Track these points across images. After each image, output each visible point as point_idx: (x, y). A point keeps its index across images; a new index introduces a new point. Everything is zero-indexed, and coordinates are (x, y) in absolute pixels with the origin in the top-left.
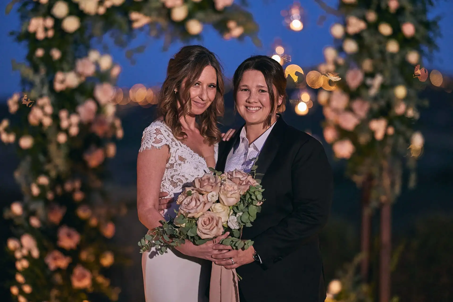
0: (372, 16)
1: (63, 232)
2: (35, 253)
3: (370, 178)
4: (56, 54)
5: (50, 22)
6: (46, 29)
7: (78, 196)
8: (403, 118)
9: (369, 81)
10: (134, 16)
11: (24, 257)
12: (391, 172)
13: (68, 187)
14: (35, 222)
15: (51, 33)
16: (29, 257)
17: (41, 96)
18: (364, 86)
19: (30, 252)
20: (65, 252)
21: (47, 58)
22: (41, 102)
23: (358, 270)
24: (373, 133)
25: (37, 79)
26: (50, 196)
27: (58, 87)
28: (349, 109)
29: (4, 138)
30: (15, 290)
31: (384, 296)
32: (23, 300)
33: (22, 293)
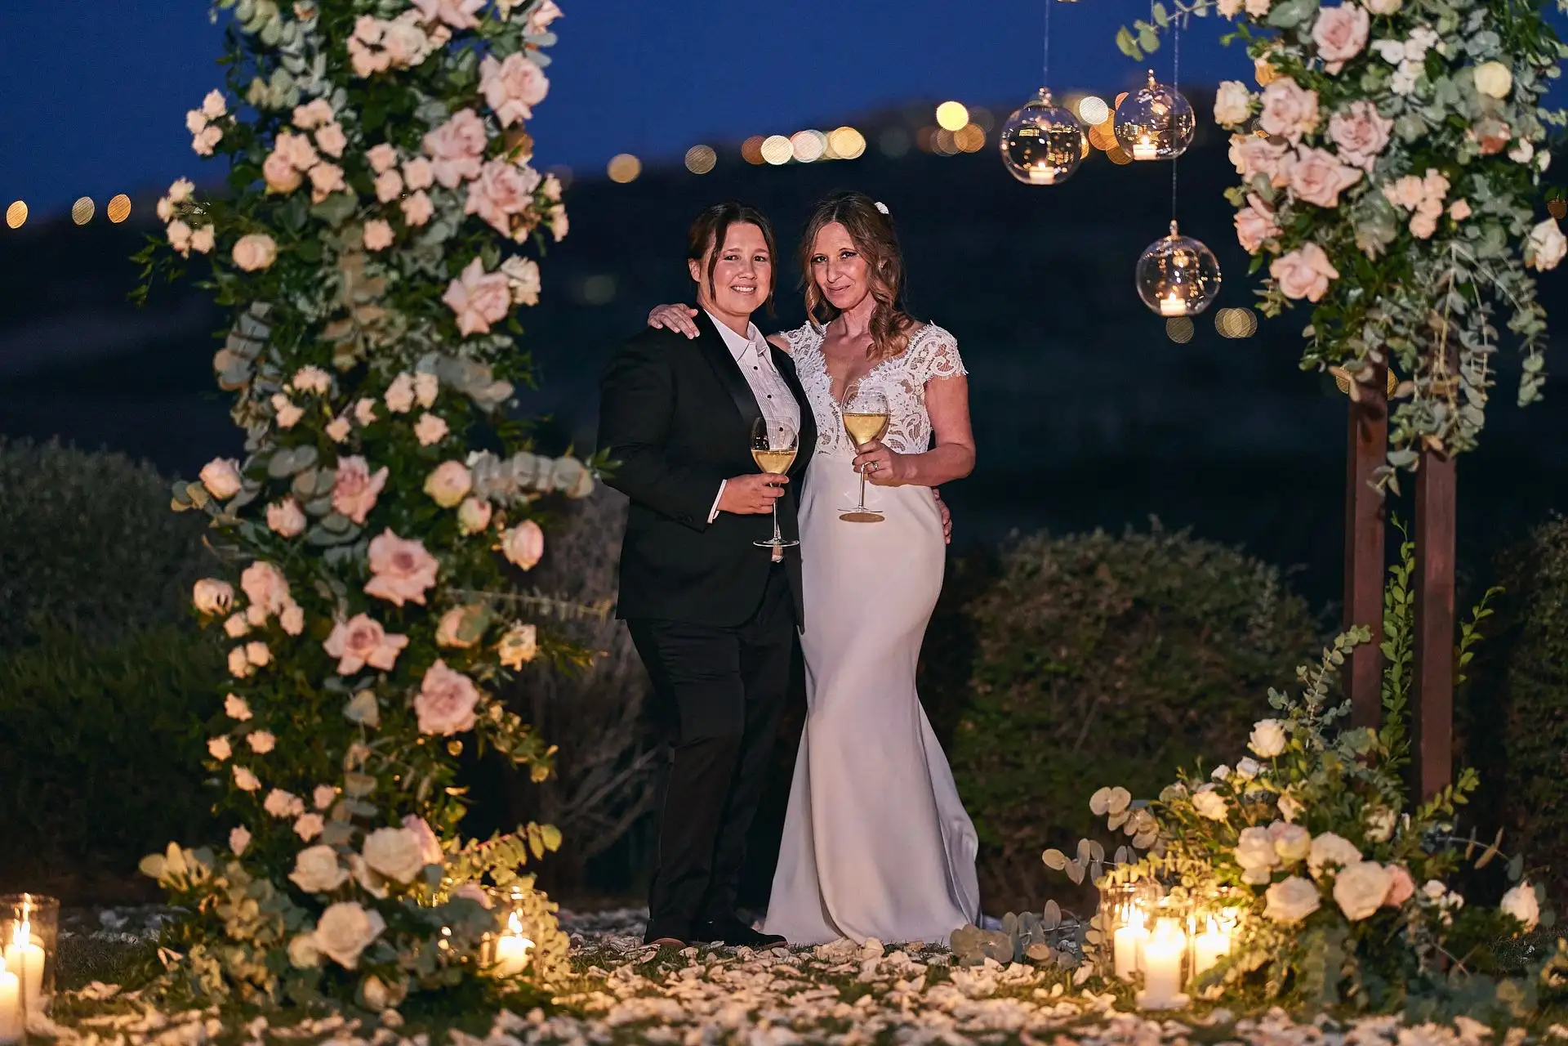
1: (383, 547)
2: (293, 621)
7: (430, 430)
11: (255, 634)
13: (398, 398)
14: (285, 518)
16: (269, 632)
17: (306, 99)
19: (274, 619)
22: (305, 115)
23: (1343, 683)
24: (1402, 221)
25: (291, 38)
26: (338, 429)
28: (1324, 141)
29: (178, 234)
30: (220, 748)
31: (1434, 769)
32: (245, 780)
33: (242, 752)
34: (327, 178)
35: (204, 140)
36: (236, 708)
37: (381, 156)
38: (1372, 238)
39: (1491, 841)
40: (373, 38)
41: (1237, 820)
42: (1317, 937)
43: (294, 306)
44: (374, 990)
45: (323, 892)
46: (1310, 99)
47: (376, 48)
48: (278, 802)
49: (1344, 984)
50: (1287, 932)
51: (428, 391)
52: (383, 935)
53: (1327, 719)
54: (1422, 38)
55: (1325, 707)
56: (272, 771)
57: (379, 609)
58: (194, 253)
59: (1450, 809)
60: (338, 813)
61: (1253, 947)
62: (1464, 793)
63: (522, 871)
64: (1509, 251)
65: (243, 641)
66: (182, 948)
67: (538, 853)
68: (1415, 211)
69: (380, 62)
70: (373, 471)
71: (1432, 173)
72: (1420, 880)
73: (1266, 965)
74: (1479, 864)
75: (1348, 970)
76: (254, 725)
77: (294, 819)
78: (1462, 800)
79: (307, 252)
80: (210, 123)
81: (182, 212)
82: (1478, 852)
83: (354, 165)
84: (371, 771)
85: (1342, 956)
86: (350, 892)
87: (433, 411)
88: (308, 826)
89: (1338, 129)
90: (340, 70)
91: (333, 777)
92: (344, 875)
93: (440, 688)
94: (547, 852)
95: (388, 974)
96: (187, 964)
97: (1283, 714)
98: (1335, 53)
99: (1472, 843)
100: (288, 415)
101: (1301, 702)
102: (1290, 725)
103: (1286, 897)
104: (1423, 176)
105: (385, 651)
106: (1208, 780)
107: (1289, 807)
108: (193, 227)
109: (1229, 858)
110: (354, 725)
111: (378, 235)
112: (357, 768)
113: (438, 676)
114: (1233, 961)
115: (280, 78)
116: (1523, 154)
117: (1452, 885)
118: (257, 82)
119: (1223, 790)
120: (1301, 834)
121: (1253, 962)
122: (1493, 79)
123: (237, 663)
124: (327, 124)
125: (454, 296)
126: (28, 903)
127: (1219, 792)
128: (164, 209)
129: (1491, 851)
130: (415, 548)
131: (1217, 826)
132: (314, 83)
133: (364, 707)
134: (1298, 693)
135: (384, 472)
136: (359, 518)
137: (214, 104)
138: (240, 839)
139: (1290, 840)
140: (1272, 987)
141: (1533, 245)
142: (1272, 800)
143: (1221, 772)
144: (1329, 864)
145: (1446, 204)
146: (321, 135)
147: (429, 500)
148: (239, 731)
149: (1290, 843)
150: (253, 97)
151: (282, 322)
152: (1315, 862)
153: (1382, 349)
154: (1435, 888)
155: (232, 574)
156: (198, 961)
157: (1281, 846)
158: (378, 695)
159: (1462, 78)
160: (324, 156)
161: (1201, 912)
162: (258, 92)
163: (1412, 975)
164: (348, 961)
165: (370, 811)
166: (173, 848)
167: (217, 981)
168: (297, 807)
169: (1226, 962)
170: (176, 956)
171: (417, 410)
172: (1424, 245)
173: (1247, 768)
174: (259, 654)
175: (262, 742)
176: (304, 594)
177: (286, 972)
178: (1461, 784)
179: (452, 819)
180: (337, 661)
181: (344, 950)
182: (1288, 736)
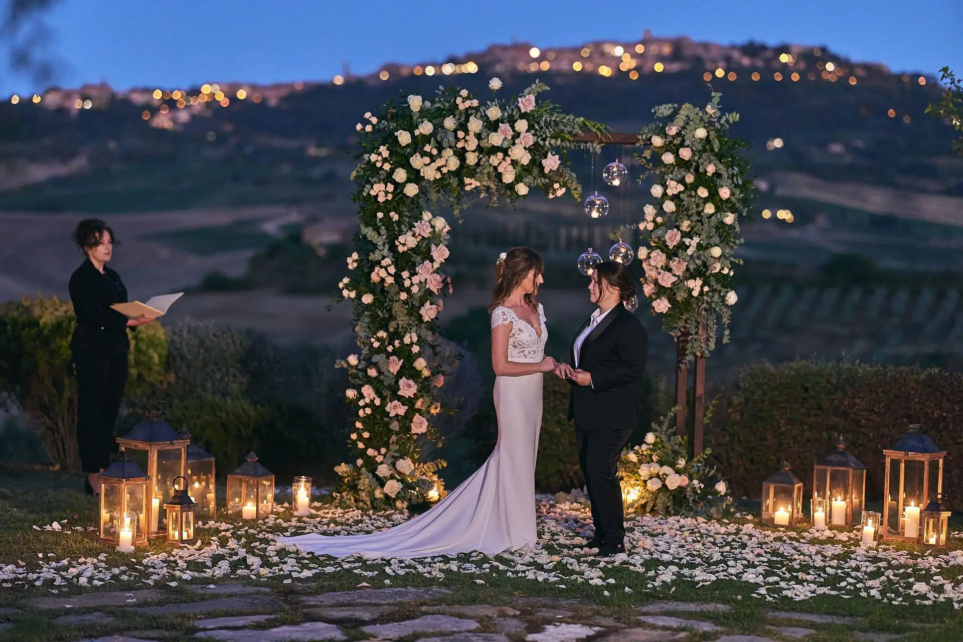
0: (690, 179)
1: (403, 382)
2: (378, 402)
3: (686, 334)
4: (395, 217)
5: (390, 187)
6: (387, 193)
7: (416, 349)
8: (719, 276)
9: (687, 241)
10: (467, 180)
11: (366, 405)
12: (706, 327)
13: (407, 340)
14: (372, 373)
15: (390, 197)
16: (371, 404)
17: (384, 258)
18: (683, 247)
19: (372, 401)
20: (403, 400)
21: (387, 220)
22: (384, 263)
23: (673, 422)
24: (690, 291)
25: (379, 241)
26: (390, 349)
27: (401, 249)
28: (668, 269)
29: (345, 293)
30: (354, 436)
31: (698, 447)
32: (361, 445)
33: (360, 438)
34: (390, 280)
35: (352, 265)
36: (359, 425)
37: (405, 274)
38: (680, 296)
39: (713, 469)
40: (403, 242)
41: (641, 462)
42: (661, 494)
43: (377, 313)
44: (399, 504)
45: (385, 477)
46: (664, 256)
47: (404, 245)
48: (371, 452)
49: (667, 508)
50: (652, 493)
51: (415, 339)
52: (402, 489)
53: (669, 432)
54: (696, 240)
55: (668, 428)
56: (368, 443)
57: (401, 399)
58: (349, 298)
59: (702, 460)
60: (388, 455)
61: (643, 498)
62: (706, 455)
63: (434, 473)
64: (721, 300)
65: (364, 407)
66: (340, 493)
67: (440, 467)
68: (693, 289)
69: (405, 249)
70: (399, 360)
71: (698, 278)
72: (691, 478)
73: (646, 503)
74: (709, 475)
75: (669, 504)
76: (364, 430)
77: (375, 457)
78: (705, 457)
79: (381, 298)
80: (354, 261)
81: (347, 286)
82: (709, 472)
83: (398, 277)
84: (397, 443)
85: (667, 500)
86: (392, 477)
87: (416, 344)
88: (379, 459)
89: (673, 265)
90: (393, 249)
91: (387, 445)
92: (391, 472)
93: (418, 421)
94: (443, 467)
95: (403, 499)
96: (342, 497)
97: (654, 431)
98: (671, 244)
99: (708, 469)
100: (376, 345)
101: (661, 428)
102: (658, 434)
103: (652, 484)
104: (695, 279)
105: (402, 410)
106: (632, 449)
107: (655, 458)
108: (349, 291)
109: (637, 473)
110: (392, 431)
111: (404, 296)
112: (393, 443)
113: (417, 418)
114: (637, 501)
115: (377, 252)
116: (726, 271)
117: (700, 481)
118: (371, 254)
119: (636, 453)
120: (658, 466)
121: (643, 502)
122: (716, 252)
123: (361, 413)
124: (390, 265)
125: (422, 311)
126: (303, 479)
127: (635, 453)
128: (341, 285)
129: (713, 472)
130: (411, 382)
131: (635, 464)
132: (386, 252)
133: (395, 426)
134: (660, 424)
135: (402, 360)
136: (395, 373)
137: (355, 256)
138: (360, 462)
139: (654, 467)
140: (648, 509)
141: (727, 298)
142: (651, 456)
143: (636, 448)
144: (664, 474)
145: (702, 287)
146: (389, 269)
147: (415, 368)
148: (360, 431)
149: (655, 468)
150: (370, 258)
151: (374, 317)
152: (661, 473)
153: (685, 327)
154: (695, 482)
155: (358, 388)
156: (345, 496)
157: (652, 469)
158: (399, 422)
159: (707, 252)
160: (389, 274)
161: (629, 488)
162: (372, 257)
163: (688, 505)
164: (393, 496)
165: (398, 455)
166: (343, 464)
167: (353, 501)
168: (376, 453)
169: (634, 502)
170: (338, 495)
171: (412, 343)
172: (697, 298)
173: (644, 447)
174: (368, 411)
175: (366, 435)
176: (379, 393)
177: (373, 499)
178: (706, 452)
179: (416, 457)
180: (389, 413)
181: (392, 493)
182: (656, 437)
